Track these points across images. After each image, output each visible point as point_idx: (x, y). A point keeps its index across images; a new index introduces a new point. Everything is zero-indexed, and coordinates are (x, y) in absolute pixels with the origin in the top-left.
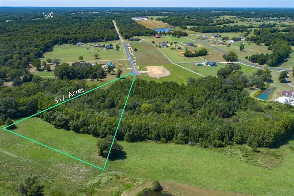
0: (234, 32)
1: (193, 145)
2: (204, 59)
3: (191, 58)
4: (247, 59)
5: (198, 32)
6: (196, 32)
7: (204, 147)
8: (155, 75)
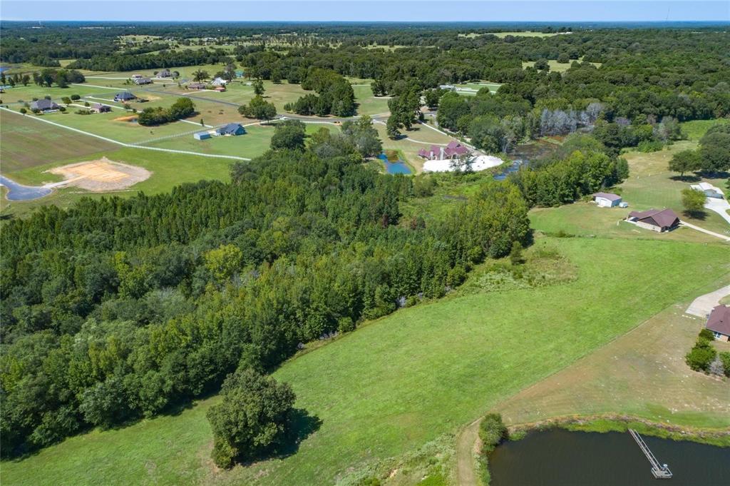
0: (195, 65)
1: (414, 303)
2: (202, 123)
3: (162, 127)
4: (290, 110)
5: (105, 71)
6: (97, 70)
7: (439, 298)
8: (108, 183)
